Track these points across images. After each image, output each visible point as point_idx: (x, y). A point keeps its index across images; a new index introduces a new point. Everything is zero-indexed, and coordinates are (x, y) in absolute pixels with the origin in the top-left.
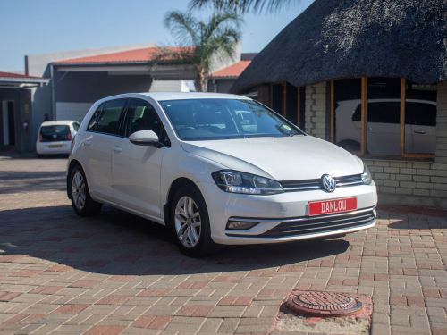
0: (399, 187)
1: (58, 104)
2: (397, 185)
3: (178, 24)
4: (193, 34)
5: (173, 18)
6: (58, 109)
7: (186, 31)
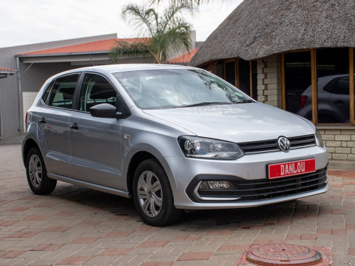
0: (351, 153)
1: (25, 94)
2: (349, 152)
3: (134, 16)
4: (149, 25)
5: (129, 11)
6: (24, 99)
7: (142, 22)
